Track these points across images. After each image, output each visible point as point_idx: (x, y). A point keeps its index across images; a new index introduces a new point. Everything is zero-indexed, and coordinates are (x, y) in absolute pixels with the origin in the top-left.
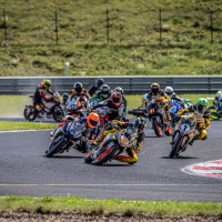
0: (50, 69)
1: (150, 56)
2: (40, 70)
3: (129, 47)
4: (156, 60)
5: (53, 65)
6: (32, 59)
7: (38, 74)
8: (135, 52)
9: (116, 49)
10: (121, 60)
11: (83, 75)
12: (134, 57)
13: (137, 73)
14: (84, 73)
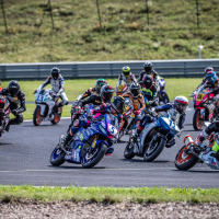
0: (190, 52)
2: (181, 53)
5: (193, 48)
6: (172, 42)
7: (178, 57)
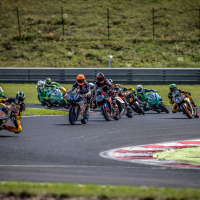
0: (100, 61)
1: (190, 51)
2: (92, 62)
3: (172, 42)
4: (195, 54)
5: (103, 58)
6: (85, 52)
7: (89, 65)
8: (177, 47)
9: (160, 43)
10: (164, 53)
11: (129, 66)
12: (175, 51)
13: (177, 65)
14: (129, 65)
